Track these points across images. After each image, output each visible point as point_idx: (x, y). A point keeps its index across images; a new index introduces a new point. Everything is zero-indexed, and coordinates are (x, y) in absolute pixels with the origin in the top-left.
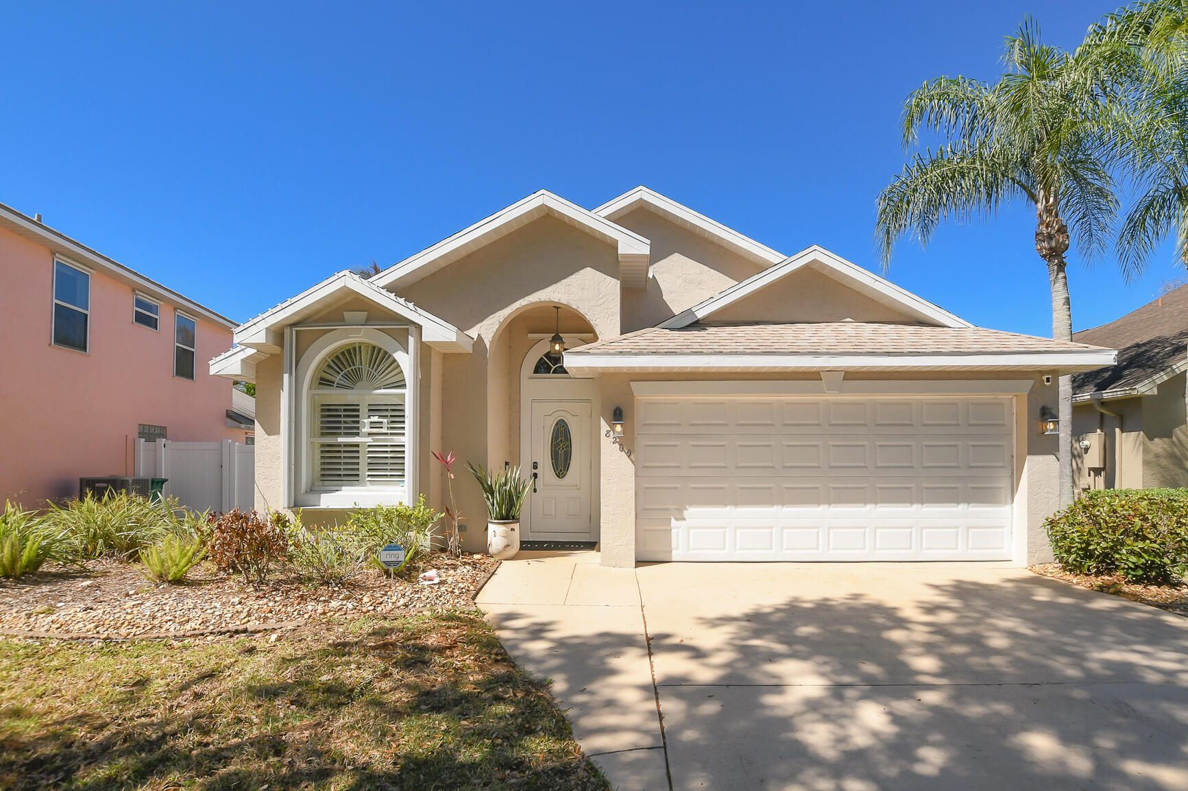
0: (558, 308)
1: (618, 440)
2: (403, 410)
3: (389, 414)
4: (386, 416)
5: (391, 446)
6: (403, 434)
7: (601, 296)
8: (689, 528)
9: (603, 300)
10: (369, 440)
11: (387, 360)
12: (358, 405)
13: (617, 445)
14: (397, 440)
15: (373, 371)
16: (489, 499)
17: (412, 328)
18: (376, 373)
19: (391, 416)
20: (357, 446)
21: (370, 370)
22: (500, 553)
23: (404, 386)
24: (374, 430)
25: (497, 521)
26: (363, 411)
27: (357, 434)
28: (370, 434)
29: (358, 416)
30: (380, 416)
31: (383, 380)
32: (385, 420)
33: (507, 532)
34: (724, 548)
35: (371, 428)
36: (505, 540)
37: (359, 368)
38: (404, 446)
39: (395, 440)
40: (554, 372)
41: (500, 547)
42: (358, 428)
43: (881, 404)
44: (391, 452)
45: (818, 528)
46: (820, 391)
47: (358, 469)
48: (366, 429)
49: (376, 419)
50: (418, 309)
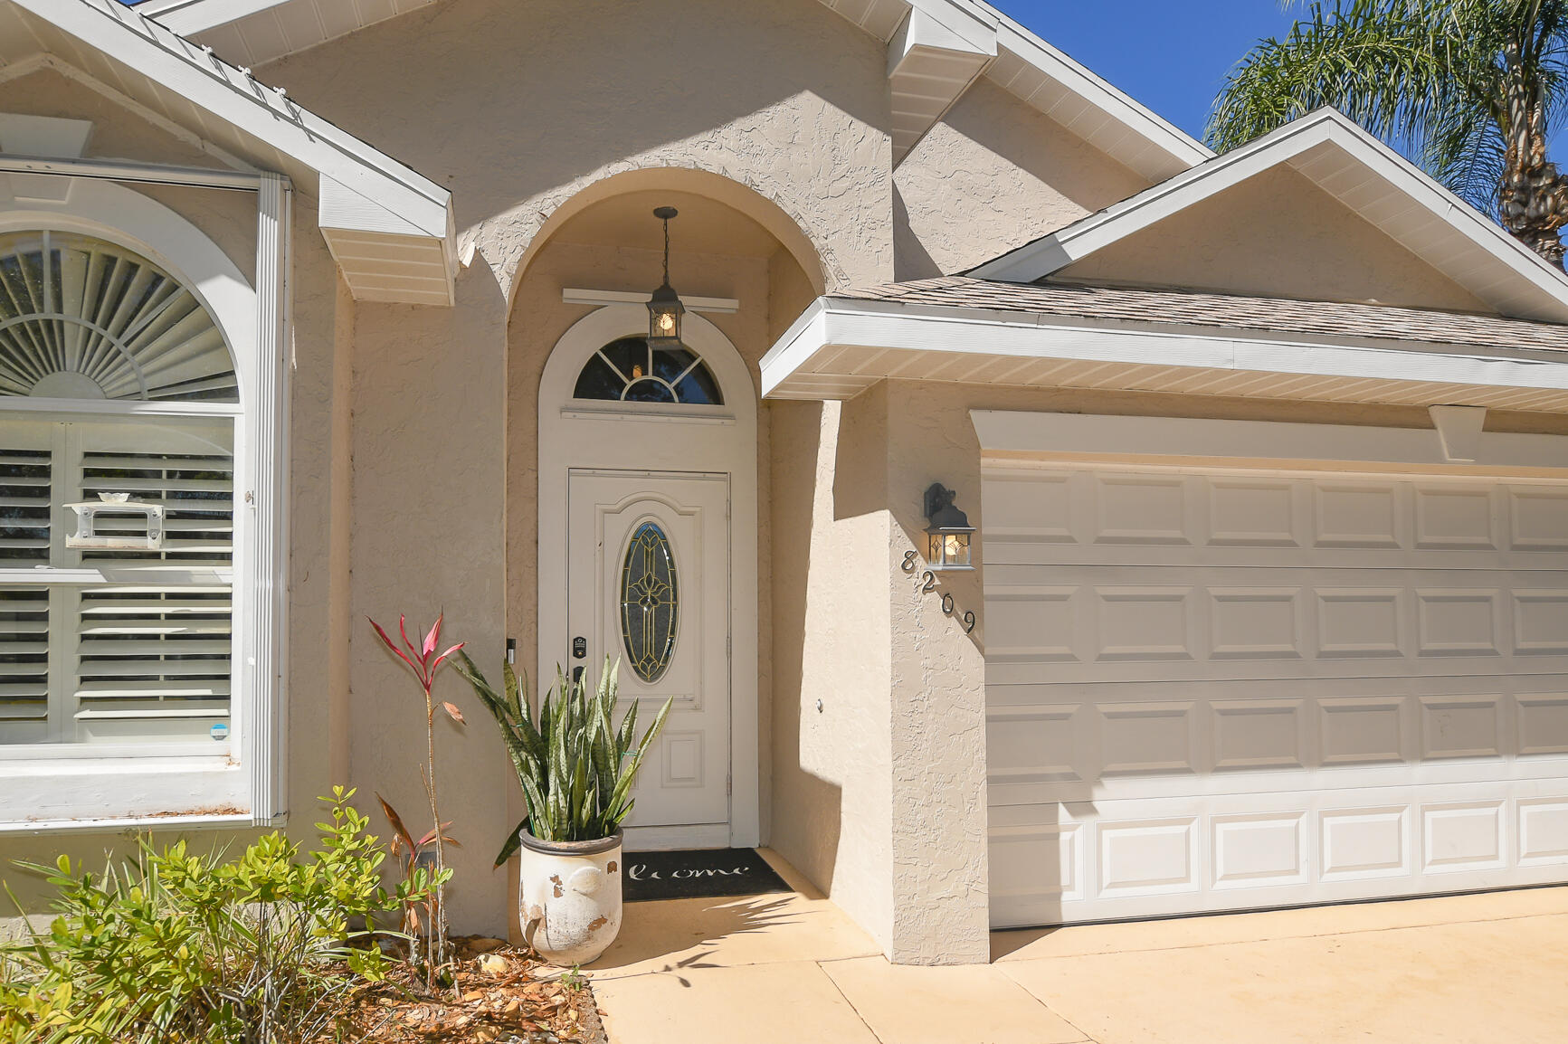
0: (666, 214)
1: (937, 582)
2: (226, 477)
3: (164, 486)
4: (155, 496)
5: (170, 596)
6: (226, 558)
7: (841, 170)
8: (1101, 827)
9: (845, 183)
10: (91, 576)
11: (159, 302)
12: (47, 454)
13: (935, 599)
14: (202, 577)
15: (108, 335)
16: (529, 772)
17: (270, 189)
18: (119, 344)
19: (173, 495)
20: (42, 596)
21: (97, 328)
22: (573, 946)
23: (230, 394)
24: (113, 543)
25: (564, 845)
26: (66, 477)
27: (41, 556)
28: (89, 556)
29: (45, 492)
30: (135, 495)
31: (145, 369)
32: (157, 509)
33: (596, 877)
34: (1187, 879)
35: (98, 533)
36: (592, 904)
37: (49, 323)
38: (228, 597)
39: (196, 579)
40: (629, 397)
41: (576, 930)
42: (43, 535)
43: (1520, 496)
44: (169, 617)
45: (1400, 809)
46: (1431, 457)
47: (41, 680)
48: (81, 539)
49: (119, 502)
50: (305, 115)
